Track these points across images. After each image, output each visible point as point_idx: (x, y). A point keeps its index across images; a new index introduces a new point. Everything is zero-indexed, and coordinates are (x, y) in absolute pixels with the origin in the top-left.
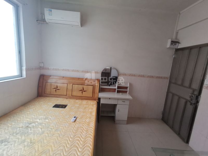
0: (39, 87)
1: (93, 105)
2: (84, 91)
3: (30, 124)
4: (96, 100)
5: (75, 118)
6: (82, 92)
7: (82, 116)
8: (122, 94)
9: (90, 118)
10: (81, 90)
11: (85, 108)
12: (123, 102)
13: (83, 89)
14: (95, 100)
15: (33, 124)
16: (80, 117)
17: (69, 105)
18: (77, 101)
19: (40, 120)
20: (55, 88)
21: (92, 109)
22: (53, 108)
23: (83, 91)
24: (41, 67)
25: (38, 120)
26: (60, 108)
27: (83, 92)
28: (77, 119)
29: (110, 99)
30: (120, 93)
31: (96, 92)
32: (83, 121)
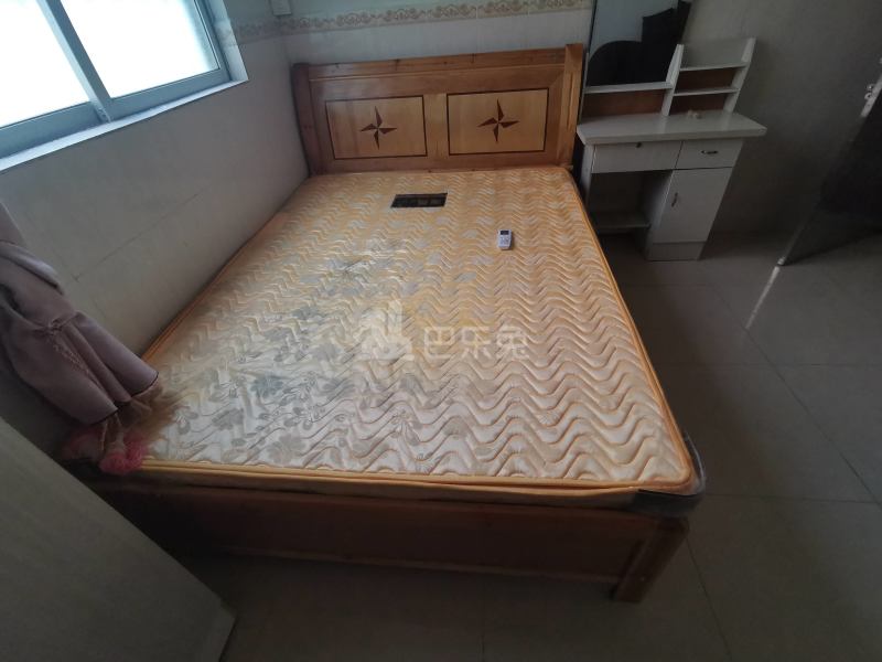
0: (301, 126)
1: (555, 184)
2: (506, 125)
3: (350, 264)
4: (563, 165)
5: (508, 237)
6: (496, 131)
7: (531, 226)
8: (699, 117)
9: (568, 231)
10: (492, 121)
11: (528, 198)
12: (709, 153)
13: (501, 115)
14: (558, 164)
15: (360, 265)
16: (523, 233)
17: (450, 193)
18: (479, 175)
19: (373, 250)
20: (371, 127)
21: (560, 199)
22: (395, 209)
23: (498, 122)
24: (279, 17)
25: (369, 253)
26: (424, 209)
27: (500, 127)
28: (516, 239)
29: (639, 145)
30: (690, 113)
31: (563, 123)
32: (544, 245)
